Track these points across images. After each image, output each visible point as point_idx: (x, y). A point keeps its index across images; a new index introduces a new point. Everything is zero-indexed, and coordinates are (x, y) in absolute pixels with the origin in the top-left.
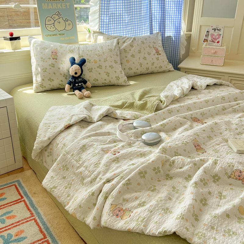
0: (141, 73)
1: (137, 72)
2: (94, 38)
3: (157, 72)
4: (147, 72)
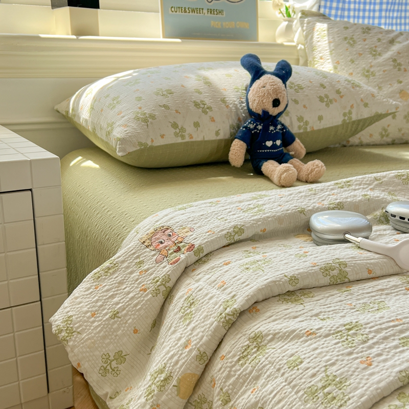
2: (305, 28)
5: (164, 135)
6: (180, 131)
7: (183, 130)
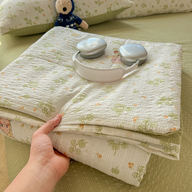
0: (157, 12)
1: (152, 11)
3: (176, 12)
4: (164, 11)
5: (21, 24)
6: (29, 22)
7: (30, 21)
